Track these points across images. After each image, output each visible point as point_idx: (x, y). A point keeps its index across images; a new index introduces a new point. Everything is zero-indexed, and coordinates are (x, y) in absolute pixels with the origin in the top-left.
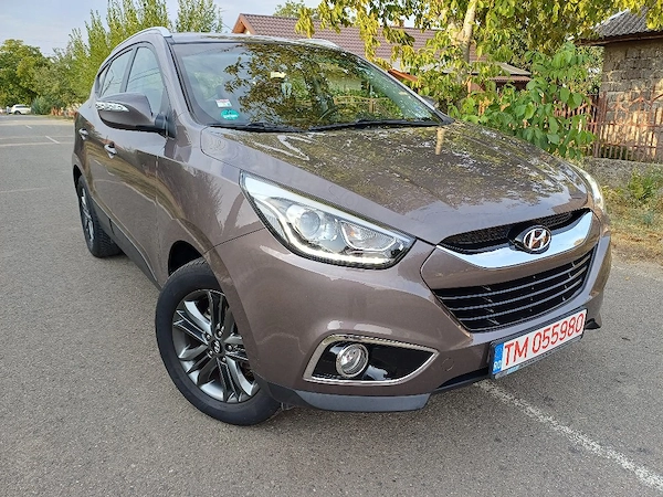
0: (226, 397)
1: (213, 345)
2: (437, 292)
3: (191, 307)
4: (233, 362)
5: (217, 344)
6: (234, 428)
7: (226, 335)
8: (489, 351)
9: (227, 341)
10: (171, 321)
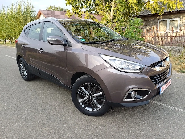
0: (93, 110)
1: (89, 97)
2: (150, 77)
3: (83, 88)
4: (95, 101)
5: (91, 97)
6: (96, 117)
7: (93, 94)
8: (159, 89)
9: (94, 95)
10: (77, 93)
